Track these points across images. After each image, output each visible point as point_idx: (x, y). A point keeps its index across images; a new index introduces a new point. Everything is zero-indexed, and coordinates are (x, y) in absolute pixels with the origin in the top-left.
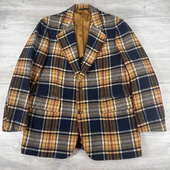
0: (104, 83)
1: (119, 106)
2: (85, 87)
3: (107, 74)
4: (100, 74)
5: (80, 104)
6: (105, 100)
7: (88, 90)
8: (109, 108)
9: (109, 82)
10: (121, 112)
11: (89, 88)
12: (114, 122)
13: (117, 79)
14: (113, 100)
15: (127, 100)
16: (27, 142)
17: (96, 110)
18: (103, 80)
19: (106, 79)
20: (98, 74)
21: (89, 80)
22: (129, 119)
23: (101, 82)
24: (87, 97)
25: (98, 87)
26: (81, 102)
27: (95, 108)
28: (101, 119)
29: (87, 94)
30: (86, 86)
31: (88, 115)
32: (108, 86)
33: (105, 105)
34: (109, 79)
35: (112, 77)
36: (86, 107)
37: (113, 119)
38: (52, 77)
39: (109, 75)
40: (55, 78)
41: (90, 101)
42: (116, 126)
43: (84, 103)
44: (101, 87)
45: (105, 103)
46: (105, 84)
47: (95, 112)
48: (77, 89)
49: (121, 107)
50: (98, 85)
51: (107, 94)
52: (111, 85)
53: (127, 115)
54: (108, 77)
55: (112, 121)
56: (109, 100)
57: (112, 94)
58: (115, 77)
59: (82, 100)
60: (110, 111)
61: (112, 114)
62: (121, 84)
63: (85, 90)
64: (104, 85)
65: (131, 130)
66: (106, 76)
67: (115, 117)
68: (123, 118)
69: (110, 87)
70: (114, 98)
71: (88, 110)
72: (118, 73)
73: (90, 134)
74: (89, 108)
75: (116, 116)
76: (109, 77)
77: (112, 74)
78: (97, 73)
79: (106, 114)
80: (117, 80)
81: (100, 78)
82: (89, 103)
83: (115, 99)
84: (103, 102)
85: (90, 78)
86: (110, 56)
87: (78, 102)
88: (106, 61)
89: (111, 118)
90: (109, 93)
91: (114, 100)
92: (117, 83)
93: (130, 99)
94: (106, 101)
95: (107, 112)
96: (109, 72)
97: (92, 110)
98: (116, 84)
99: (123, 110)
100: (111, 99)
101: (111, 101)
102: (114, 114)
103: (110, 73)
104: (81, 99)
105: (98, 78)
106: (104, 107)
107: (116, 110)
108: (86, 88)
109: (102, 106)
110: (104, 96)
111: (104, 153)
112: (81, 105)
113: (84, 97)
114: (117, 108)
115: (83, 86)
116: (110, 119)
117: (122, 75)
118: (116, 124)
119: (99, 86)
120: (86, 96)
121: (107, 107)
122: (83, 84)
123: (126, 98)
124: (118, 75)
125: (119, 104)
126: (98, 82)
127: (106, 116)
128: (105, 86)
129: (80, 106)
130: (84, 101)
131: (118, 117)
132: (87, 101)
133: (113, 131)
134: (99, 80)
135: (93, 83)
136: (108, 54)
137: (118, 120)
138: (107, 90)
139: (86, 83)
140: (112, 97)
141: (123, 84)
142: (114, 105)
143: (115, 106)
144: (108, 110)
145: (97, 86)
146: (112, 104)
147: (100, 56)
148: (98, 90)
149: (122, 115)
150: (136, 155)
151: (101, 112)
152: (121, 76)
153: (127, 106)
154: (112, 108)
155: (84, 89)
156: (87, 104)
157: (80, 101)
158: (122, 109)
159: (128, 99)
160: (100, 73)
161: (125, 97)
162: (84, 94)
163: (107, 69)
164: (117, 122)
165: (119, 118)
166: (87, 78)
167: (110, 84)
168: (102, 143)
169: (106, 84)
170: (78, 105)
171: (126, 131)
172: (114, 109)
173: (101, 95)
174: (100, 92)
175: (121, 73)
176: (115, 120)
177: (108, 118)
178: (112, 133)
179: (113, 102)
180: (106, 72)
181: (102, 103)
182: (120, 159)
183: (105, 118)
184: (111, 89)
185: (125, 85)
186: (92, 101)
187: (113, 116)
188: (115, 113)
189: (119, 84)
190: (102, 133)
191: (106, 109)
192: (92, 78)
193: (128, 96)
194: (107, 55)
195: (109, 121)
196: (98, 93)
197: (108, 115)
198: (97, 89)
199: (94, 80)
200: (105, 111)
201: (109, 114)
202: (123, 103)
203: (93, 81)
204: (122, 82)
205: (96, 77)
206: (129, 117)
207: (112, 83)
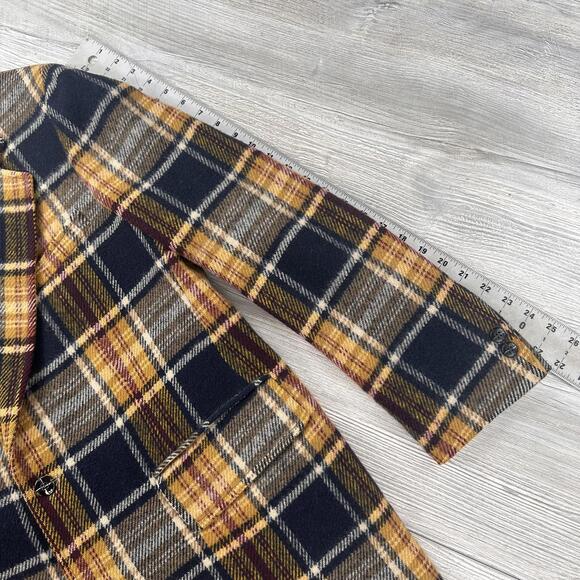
0: (133, 386)
1: (255, 450)
2: (60, 461)
3: (127, 334)
4: (96, 356)
5: (76, 555)
6: (179, 463)
7: (78, 464)
8: (218, 487)
9: (155, 363)
10: (276, 472)
11: (81, 455)
12: (273, 540)
13: (179, 331)
14: (211, 437)
15: (269, 402)
17: (161, 535)
18: (124, 373)
19: (135, 362)
20: (87, 361)
21: (60, 413)
22: (326, 482)
23: (118, 389)
24: (93, 502)
25: (119, 423)
26: (78, 542)
27: (155, 528)
28: (207, 563)
29: (86, 488)
30: (63, 450)
32: (159, 386)
33: (195, 486)
34: (148, 351)
35: (157, 333)
36: (113, 552)
37: (261, 524)
39: (138, 335)
41: (115, 512)
42: (289, 546)
43: (95, 538)
44: (130, 411)
45: (186, 474)
46: (140, 385)
47: (166, 545)
48: (30, 494)
49: (265, 450)
50: (112, 410)
51: (174, 428)
52: (170, 375)
53: (309, 468)
54: (137, 349)
55: (260, 536)
56: (198, 451)
57: (193, 413)
58: (168, 331)
59: (80, 530)
60: (228, 499)
61: (244, 502)
62: (205, 343)
63: (68, 474)
64: (139, 396)
65: (363, 527)
66: (126, 347)
67: (263, 512)
68: (298, 491)
69: (168, 385)
70: (213, 427)
71: (126, 559)
72: (168, 306)
74: (128, 549)
75: (263, 502)
76: (143, 342)
77: (148, 325)
78: (79, 362)
79: (219, 524)
80: (183, 336)
81: (107, 374)
82: (115, 522)
83: (221, 427)
84: (177, 474)
85: (59, 403)
86: (91, 249)
87: (66, 553)
88: (86, 282)
89: (249, 524)
90: (178, 418)
91: (220, 438)
92: (186, 350)
93: (278, 390)
94: (188, 463)
95: (217, 511)
96: (131, 322)
97: (147, 548)
98: (189, 357)
99: (277, 459)
100: (203, 437)
101: (209, 450)
102: (254, 501)
103: (139, 323)
104: (71, 529)
105: (98, 381)
106: (194, 496)
107: (251, 475)
108: (70, 462)
109: (182, 497)
110: (167, 446)
112: (85, 555)
113: (79, 512)
114: (251, 465)
115: (49, 459)
116: (249, 534)
117: (189, 305)
118: (284, 539)
119: (121, 411)
120: (85, 502)
121: (205, 485)
122: (43, 450)
123: (261, 393)
124: (174, 313)
125: (247, 440)
126: (106, 401)
127: (226, 532)
128: (147, 397)
129: (83, 566)
130: (91, 531)
131: (273, 503)
132: (104, 521)
134: (106, 388)
135: (88, 417)
136: (82, 248)
137: (282, 516)
138: (164, 412)
139: (55, 436)
140: (201, 431)
141: (214, 338)
142: (228, 459)
143: (239, 461)
144: (218, 501)
145: (111, 421)
146: (216, 460)
147: (51, 279)
148: (127, 437)
149: (283, 483)
151: (193, 527)
152: (188, 312)
153: (285, 427)
154: (229, 475)
155: (57, 473)
156: (112, 534)
157: (67, 540)
158: (271, 455)
159: (269, 391)
160: (90, 351)
161: (253, 391)
162: (70, 497)
163: (114, 312)
164: (284, 528)
165: (283, 505)
166: (48, 412)
167: (161, 373)
169: (149, 386)
170: (73, 567)
171: (345, 543)
172: (241, 475)
173: (152, 451)
174: (136, 438)
175: (176, 296)
176: (272, 525)
177: (237, 532)
179: (219, 448)
180: (118, 333)
181: (174, 487)
183: (224, 542)
184: (179, 389)
185: (222, 338)
186: (124, 505)
187: (252, 512)
188: (256, 491)
189: (200, 347)
191: (206, 499)
192: (68, 397)
193: (265, 379)
194: (76, 254)
195: (247, 546)
196: (134, 451)
197: (230, 522)
198: (118, 433)
199: (83, 397)
200: (208, 513)
201: (232, 513)
202: (261, 422)
203: (85, 407)
204: (204, 335)
205: (85, 382)
206: (319, 470)
207: (171, 364)
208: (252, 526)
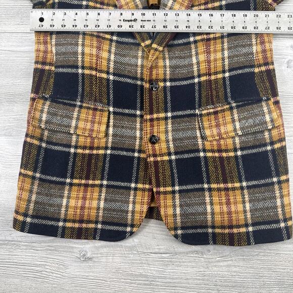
0: (209, 69)
1: (247, 124)
2: (165, 80)
3: (219, 47)
4: (201, 48)
5: (152, 120)
6: (212, 110)
7: (171, 87)
8: (223, 129)
9: (224, 66)
10: (251, 138)
11: (174, 84)
12: (233, 162)
13: (242, 59)
14: (231, 109)
15: (265, 109)
16: (32, 205)
17: (189, 133)
18: (209, 62)
19: (215, 60)
20: (196, 48)
21: (174, 62)
22: (270, 154)
23: (203, 66)
24: (169, 105)
25: (196, 80)
26: (155, 116)
27: (188, 129)
28: (202, 154)
29: (169, 98)
30: (168, 77)
31: (171, 145)
32: (220, 76)
33: (213, 123)
34: (223, 59)
35: (231, 54)
36: (166, 128)
37: (232, 154)
38: (83, 54)
39: (223, 50)
40: (91, 55)
41: (175, 114)
42: (238, 169)
43: (162, 119)
44: (203, 79)
45: (213, 116)
46: (212, 71)
47: (189, 138)
48: (147, 86)
49: (251, 126)
50: (196, 74)
51: (218, 96)
52: (227, 75)
53: (265, 145)
54: (219, 55)
55: (228, 158)
56: (223, 111)
57: (229, 95)
58: (237, 56)
59: (158, 112)
60: (224, 136)
61: (230, 141)
62: (252, 70)
63: (165, 87)
64: (210, 75)
65: (275, 180)
66: (215, 51)
67: (235, 150)
68: (254, 151)
69: (224, 78)
70: (234, 105)
71: (170, 134)
72: (244, 46)
73: (177, 188)
74: (173, 130)
75: (238, 146)
76: (223, 54)
77: (229, 48)
78: (193, 46)
79: (215, 143)
80: (242, 62)
81: (202, 57)
82: (173, 117)
83: (238, 107)
84: (209, 114)
85: (176, 57)
86: (224, 3)
87: (148, 117)
89: (227, 151)
90: (221, 94)
91: (235, 111)
92: (240, 68)
93: (272, 107)
94: (216, 113)
95: (217, 138)
96: (223, 43)
97: (181, 135)
98: (240, 72)
99: (255, 133)
100: (228, 106)
101: (228, 113)
102: (234, 143)
103: (226, 45)
104: (155, 109)
105: (197, 58)
106: (210, 127)
107: (240, 133)
108: (168, 84)
109: (206, 124)
110: (211, 101)
111: (210, 230)
112: (155, 123)
113: (162, 105)
114: (242, 129)
115: (161, 77)
116: (224, 155)
117: (255, 51)
118: (238, 165)
119: (199, 76)
120: (166, 103)
121: (218, 126)
122: (161, 71)
123: (264, 104)
124: (244, 50)
125: (246, 118)
126: (195, 69)
127: (216, 148)
128: (213, 77)
129: (152, 126)
130: (162, 115)
131: (242, 149)
132: (169, 114)
133: (233, 182)
134: (198, 63)
135: (184, 71)
137: (242, 156)
138: (217, 88)
139: (168, 69)
140: (229, 103)
141: (257, 70)
142: (233, 121)
143: (238, 125)
144: (219, 134)
145: (193, 78)
146: (228, 118)
148: (197, 88)
149: (251, 144)
150: (285, 236)
151: (204, 138)
152: (252, 54)
153: (266, 123)
154: (230, 127)
155: (161, 84)
156: (170, 121)
157: (151, 113)
158: (253, 130)
159: (268, 105)
160: (200, 44)
161: (260, 101)
162: (161, 96)
163: (218, 34)
164: (240, 161)
165: (245, 152)
166: (170, 59)
167: (224, 72)
168: (206, 209)
169: (216, 73)
170: (149, 124)
171: (262, 182)
172: (235, 130)
173: (204, 100)
174: (200, 90)
175: (251, 45)
176: (236, 157)
177: (220, 151)
178: (230, 185)
179: (232, 114)
180: (215, 44)
181: (205, 119)
182: (249, 244)
183: (213, 151)
184: (228, 83)
185: (261, 72)
186: (180, 113)
187: (231, 147)
188: (237, 140)
189: (247, 70)
190: (206, 186)
191: (215, 131)
192: (180, 58)
193: (268, 99)
195: (221, 158)
196: (197, 94)
197: (219, 145)
198: (194, 84)
199: (186, 62)
200: (213, 136)
201: (222, 142)
202: (257, 115)
203: (185, 66)
204: (253, 66)
205: (191, 56)
206: (269, 148)
207: (230, 71)
208: (228, 152)
